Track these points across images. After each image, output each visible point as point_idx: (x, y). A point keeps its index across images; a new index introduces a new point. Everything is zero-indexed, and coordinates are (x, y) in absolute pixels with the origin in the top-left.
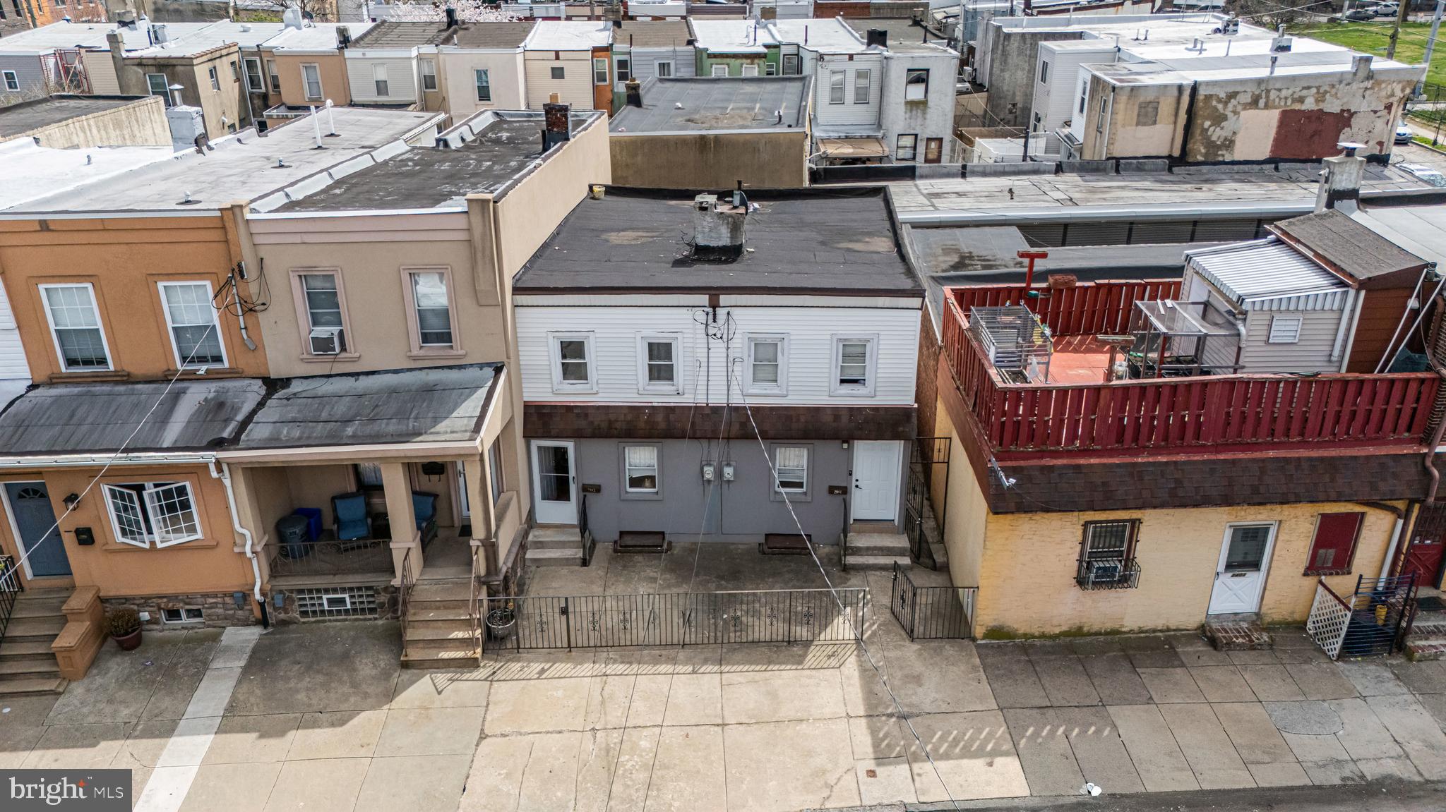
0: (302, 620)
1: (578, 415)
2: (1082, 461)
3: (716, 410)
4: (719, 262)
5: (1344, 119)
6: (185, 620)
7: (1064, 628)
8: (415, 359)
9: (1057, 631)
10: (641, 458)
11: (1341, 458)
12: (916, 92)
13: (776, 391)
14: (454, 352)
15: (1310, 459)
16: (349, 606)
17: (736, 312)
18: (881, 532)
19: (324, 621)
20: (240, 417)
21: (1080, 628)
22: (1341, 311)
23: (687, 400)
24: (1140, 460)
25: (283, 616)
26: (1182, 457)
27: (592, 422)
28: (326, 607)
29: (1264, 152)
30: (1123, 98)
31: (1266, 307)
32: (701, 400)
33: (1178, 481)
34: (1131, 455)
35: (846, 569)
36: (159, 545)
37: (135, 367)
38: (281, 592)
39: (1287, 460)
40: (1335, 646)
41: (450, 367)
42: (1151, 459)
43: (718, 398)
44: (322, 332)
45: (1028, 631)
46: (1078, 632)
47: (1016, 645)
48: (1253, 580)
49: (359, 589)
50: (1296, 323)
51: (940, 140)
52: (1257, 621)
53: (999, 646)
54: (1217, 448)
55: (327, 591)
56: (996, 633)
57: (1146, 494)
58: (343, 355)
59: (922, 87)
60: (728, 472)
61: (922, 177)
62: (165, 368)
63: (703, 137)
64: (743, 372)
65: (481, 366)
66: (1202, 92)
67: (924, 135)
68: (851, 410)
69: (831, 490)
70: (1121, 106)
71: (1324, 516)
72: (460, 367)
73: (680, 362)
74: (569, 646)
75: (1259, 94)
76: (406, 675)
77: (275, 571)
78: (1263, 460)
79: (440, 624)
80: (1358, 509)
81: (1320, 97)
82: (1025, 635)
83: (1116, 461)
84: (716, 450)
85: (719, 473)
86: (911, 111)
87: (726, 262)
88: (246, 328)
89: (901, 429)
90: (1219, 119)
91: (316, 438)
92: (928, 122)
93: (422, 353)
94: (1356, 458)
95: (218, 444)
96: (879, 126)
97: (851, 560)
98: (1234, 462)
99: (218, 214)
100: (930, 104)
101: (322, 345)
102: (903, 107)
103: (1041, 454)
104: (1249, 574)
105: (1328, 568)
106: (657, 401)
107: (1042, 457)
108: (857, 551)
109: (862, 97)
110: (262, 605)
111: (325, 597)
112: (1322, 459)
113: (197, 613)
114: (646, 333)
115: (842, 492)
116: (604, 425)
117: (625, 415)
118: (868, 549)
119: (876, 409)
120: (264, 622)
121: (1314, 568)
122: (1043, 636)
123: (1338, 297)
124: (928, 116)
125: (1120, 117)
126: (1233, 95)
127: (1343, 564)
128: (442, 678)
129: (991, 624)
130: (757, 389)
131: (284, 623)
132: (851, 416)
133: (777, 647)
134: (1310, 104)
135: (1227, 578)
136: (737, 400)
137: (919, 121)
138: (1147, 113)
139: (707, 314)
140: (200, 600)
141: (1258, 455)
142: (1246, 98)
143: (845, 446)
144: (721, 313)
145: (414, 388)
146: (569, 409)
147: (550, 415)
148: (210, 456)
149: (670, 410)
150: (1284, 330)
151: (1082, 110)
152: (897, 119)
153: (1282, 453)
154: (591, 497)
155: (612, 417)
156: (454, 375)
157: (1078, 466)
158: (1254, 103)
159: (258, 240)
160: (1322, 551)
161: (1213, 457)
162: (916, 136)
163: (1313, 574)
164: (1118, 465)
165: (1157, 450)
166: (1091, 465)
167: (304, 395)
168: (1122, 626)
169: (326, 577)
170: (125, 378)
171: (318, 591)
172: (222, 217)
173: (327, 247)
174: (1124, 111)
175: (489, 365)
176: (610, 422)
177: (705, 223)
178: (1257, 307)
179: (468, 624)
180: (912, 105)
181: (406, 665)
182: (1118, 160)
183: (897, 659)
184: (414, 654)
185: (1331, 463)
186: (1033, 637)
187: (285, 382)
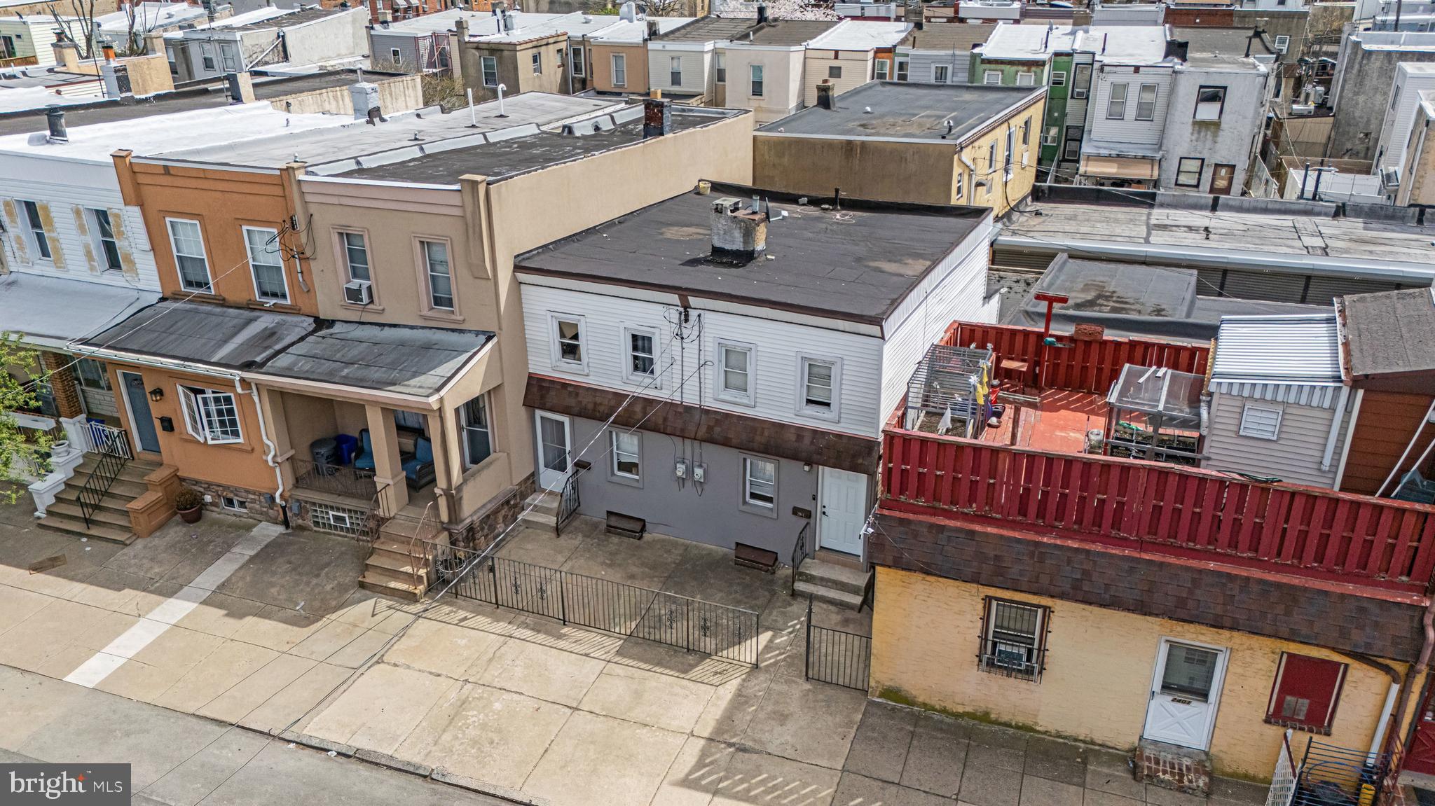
0: (315, 529)
1: (570, 392)
2: (978, 528)
3: (689, 409)
4: (731, 265)
6: (237, 509)
7: (969, 709)
8: (425, 318)
9: (960, 709)
10: (629, 445)
11: (1306, 589)
12: (1208, 112)
13: (745, 401)
14: (453, 317)
15: (1261, 582)
16: (348, 526)
17: (707, 316)
18: (844, 565)
19: (330, 534)
20: (278, 347)
21: (987, 714)
22: (1333, 410)
23: (663, 395)
24: (1045, 540)
25: (300, 522)
26: (1098, 547)
27: (581, 402)
28: (332, 522)
31: (1235, 392)
32: (677, 398)
33: (1086, 573)
34: (1038, 533)
35: (794, 594)
36: (210, 442)
37: (228, 294)
38: (298, 501)
39: (1229, 576)
41: (453, 330)
42: (1058, 542)
43: (691, 399)
44: (355, 284)
45: (928, 701)
46: (985, 717)
47: (912, 714)
48: (1199, 712)
49: (356, 512)
50: (1275, 416)
51: (1233, 167)
52: (1206, 761)
53: (893, 709)
54: (1142, 546)
55: (332, 508)
56: (891, 693)
57: (1045, 580)
58: (371, 306)
59: (1216, 106)
60: (699, 472)
61: (1162, 206)
62: (248, 298)
63: (849, 143)
64: (713, 376)
65: (478, 333)
67: (1212, 160)
68: (815, 433)
69: (796, 511)
71: (1291, 656)
72: (461, 331)
73: (659, 357)
74: (497, 603)
76: (360, 594)
77: (298, 482)
78: (1200, 571)
79: (399, 556)
80: (1336, 657)
82: (925, 705)
83: (1017, 535)
84: (688, 448)
85: (690, 472)
86: (1199, 132)
87: (736, 266)
88: (302, 272)
89: (860, 461)
91: (319, 373)
92: (1218, 146)
93: (430, 314)
94: (1326, 593)
95: (248, 366)
96: (1160, 146)
97: (800, 586)
98: (1161, 565)
99: (278, 173)
100: (1223, 125)
101: (354, 295)
102: (1189, 128)
103: (934, 512)
104: (1194, 703)
105: (1300, 721)
106: (638, 391)
107: (934, 515)
108: (810, 579)
109: (1144, 113)
110: (284, 508)
111: (331, 513)
112: (1279, 586)
113: (242, 504)
114: (628, 324)
115: (811, 514)
116: (590, 406)
117: (610, 400)
118: (822, 579)
119: (839, 436)
120: (286, 523)
121: (1277, 716)
122: (944, 711)
123: (1330, 393)
124: (1219, 139)
127: (1319, 720)
128: (384, 603)
129: (888, 683)
130: (727, 395)
131: (302, 528)
132: (814, 438)
133: (676, 651)
135: (1166, 700)
136: (709, 403)
137: (1209, 144)
139: (680, 313)
140: (244, 494)
141: (1194, 563)
143: (807, 468)
144: (693, 314)
145: (418, 344)
146: (565, 385)
147: (548, 389)
148: (237, 375)
149: (648, 400)
150: (1260, 422)
151: (1408, 146)
152: (1182, 140)
153: (1226, 568)
154: (582, 472)
155: (598, 400)
156: (454, 337)
157: (973, 533)
159: (309, 198)
160: (1289, 699)
161: (1136, 555)
162: (1203, 160)
163: (1277, 723)
164: (1018, 541)
165: (1066, 533)
166: (987, 535)
167: (338, 336)
168: (1036, 724)
169: (330, 496)
170: (222, 303)
171: (326, 507)
172: (281, 176)
173: (360, 210)
175: (484, 332)
176: (595, 404)
177: (720, 226)
178: (1224, 390)
179: (416, 561)
180: (1201, 126)
181: (362, 585)
182: (1422, 208)
183: (780, 693)
184: (371, 578)
185: (1291, 592)
186: (933, 709)
187: (331, 323)
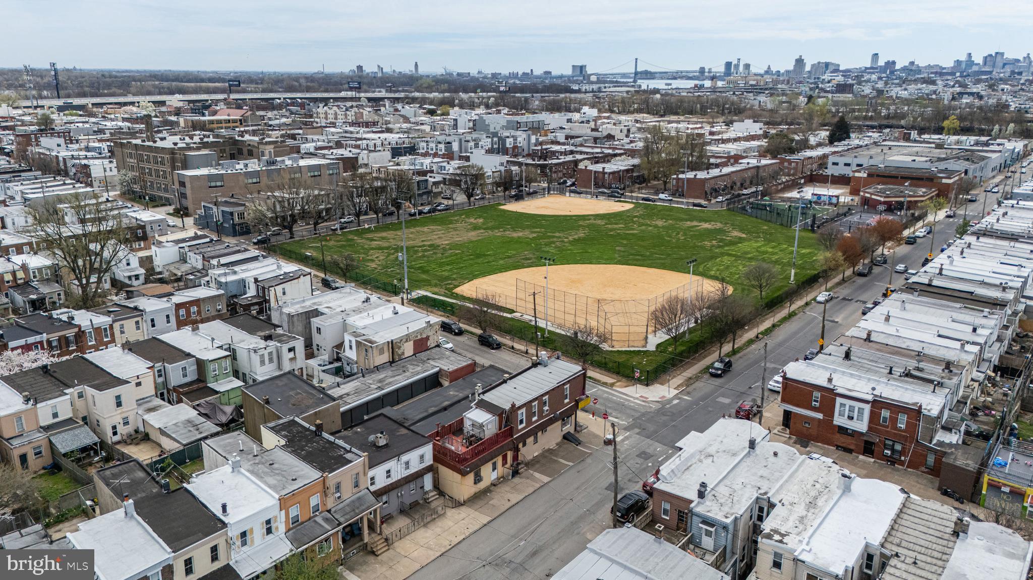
0: (348, 560)
3: (400, 480)
5: (427, 338)
7: (472, 495)
8: (353, 493)
11: (503, 445)
12: (291, 355)
13: (409, 472)
14: (359, 489)
16: (355, 553)
18: (432, 492)
19: (351, 559)
20: (334, 519)
22: (496, 420)
23: (394, 480)
24: (478, 459)
26: (483, 456)
27: (377, 493)
28: (351, 555)
29: (411, 353)
30: (374, 349)
32: (397, 479)
33: (483, 460)
35: (429, 503)
37: (304, 520)
38: (345, 555)
39: (496, 450)
40: (510, 477)
43: (400, 478)
44: (338, 495)
45: (469, 497)
46: (475, 494)
47: (470, 500)
48: (496, 471)
49: (357, 548)
50: (491, 425)
51: (302, 369)
52: (498, 479)
53: (467, 502)
54: (488, 451)
55: (352, 551)
57: (481, 464)
59: (293, 353)
60: (403, 492)
62: (309, 517)
63: (315, 412)
64: (404, 470)
66: (394, 342)
67: (297, 368)
68: (423, 469)
69: (420, 488)
70: (374, 351)
71: (503, 456)
73: (392, 473)
74: (400, 539)
75: (407, 338)
76: (379, 557)
78: (493, 451)
79: (377, 546)
80: (506, 453)
81: (421, 334)
84: (400, 489)
85: (401, 494)
86: (291, 361)
88: (325, 500)
89: (431, 470)
90: (399, 348)
91: (353, 515)
92: (298, 363)
94: (505, 444)
95: (339, 525)
100: (298, 357)
101: (339, 497)
102: (288, 361)
105: (505, 465)
106: (389, 484)
108: (429, 498)
111: (351, 553)
114: (386, 470)
115: (422, 487)
117: (384, 489)
118: (431, 497)
119: (427, 467)
120: (342, 564)
121: (503, 466)
123: (495, 417)
125: (375, 355)
126: (401, 340)
127: (506, 463)
128: (386, 555)
129: (463, 500)
130: (406, 472)
132: (422, 471)
133: (434, 520)
134: (419, 337)
135: (493, 474)
136: (403, 476)
137: (294, 364)
138: (381, 352)
139: (398, 460)
142: (404, 340)
143: (422, 478)
144: (400, 459)
145: (356, 499)
148: (340, 528)
149: (391, 484)
150: (489, 427)
151: (351, 347)
156: (360, 494)
158: (407, 341)
159: (330, 480)
160: (503, 462)
161: (487, 454)
164: (476, 461)
167: (337, 510)
168: (481, 489)
169: (352, 548)
170: (303, 523)
172: (324, 478)
174: (376, 352)
180: (292, 359)
182: (377, 367)
183: (454, 512)
184: (377, 553)
185: (500, 447)
187: (330, 510)
